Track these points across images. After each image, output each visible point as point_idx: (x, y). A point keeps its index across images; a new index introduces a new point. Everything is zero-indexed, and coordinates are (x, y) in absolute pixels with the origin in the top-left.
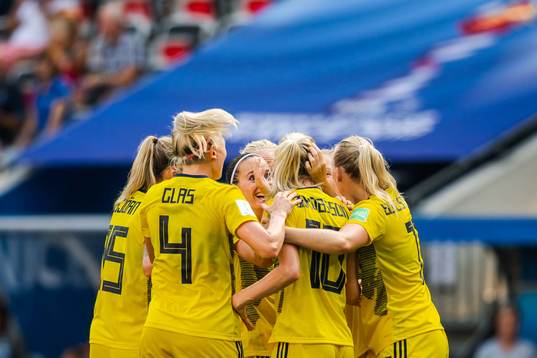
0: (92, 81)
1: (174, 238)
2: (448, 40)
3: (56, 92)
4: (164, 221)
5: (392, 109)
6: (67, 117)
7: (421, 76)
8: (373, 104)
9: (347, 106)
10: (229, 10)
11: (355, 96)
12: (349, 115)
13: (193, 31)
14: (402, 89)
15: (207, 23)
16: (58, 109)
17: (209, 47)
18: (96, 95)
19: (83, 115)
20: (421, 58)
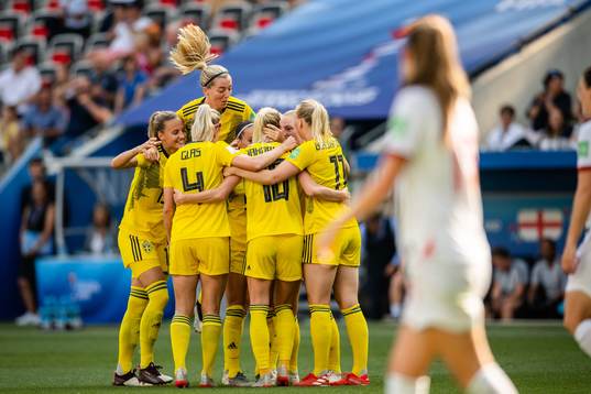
0: (162, 71)
1: (192, 179)
2: (384, 42)
3: (139, 79)
4: (184, 171)
5: (350, 86)
6: (146, 95)
7: (367, 66)
8: (337, 83)
9: (322, 85)
10: (247, 26)
11: (326, 78)
12: (322, 91)
13: (224, 39)
14: (355, 73)
15: (233, 34)
16: (140, 90)
17: (234, 50)
18: (165, 80)
19: (156, 93)
20: (368, 54)
